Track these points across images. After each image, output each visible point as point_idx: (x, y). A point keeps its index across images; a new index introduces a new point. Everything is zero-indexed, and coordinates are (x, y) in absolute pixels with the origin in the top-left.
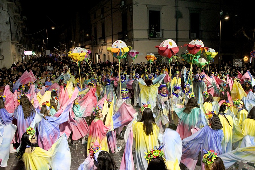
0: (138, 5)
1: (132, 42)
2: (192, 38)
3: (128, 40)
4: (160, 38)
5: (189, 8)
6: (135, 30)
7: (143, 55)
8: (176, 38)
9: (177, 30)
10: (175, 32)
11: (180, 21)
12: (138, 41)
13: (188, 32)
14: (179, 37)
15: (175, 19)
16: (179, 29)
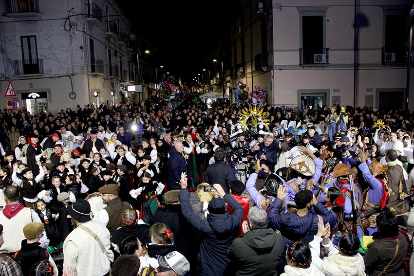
0: (281, 8)
1: (272, 71)
2: (387, 63)
3: (267, 69)
4: (323, 64)
5: (382, 6)
6: (276, 51)
7: (290, 93)
8: (354, 63)
9: (356, 49)
10: (354, 52)
11: (363, 31)
12: (281, 69)
13: (381, 51)
14: (362, 60)
15: (354, 29)
16: (361, 46)
